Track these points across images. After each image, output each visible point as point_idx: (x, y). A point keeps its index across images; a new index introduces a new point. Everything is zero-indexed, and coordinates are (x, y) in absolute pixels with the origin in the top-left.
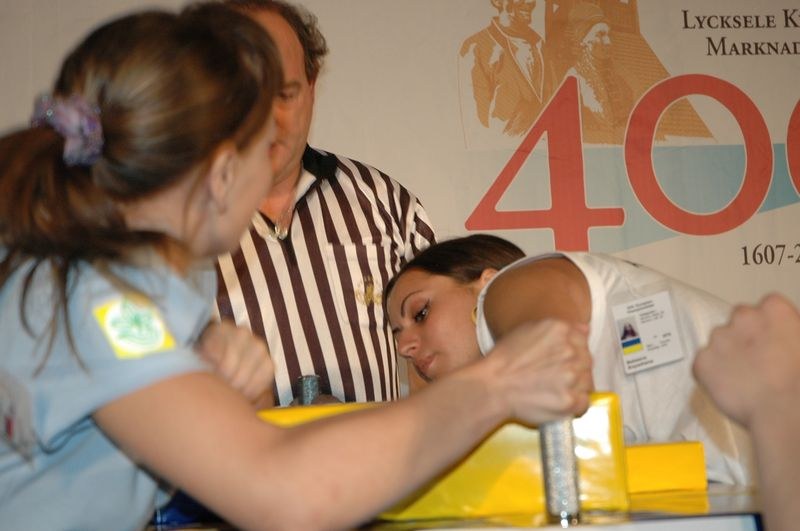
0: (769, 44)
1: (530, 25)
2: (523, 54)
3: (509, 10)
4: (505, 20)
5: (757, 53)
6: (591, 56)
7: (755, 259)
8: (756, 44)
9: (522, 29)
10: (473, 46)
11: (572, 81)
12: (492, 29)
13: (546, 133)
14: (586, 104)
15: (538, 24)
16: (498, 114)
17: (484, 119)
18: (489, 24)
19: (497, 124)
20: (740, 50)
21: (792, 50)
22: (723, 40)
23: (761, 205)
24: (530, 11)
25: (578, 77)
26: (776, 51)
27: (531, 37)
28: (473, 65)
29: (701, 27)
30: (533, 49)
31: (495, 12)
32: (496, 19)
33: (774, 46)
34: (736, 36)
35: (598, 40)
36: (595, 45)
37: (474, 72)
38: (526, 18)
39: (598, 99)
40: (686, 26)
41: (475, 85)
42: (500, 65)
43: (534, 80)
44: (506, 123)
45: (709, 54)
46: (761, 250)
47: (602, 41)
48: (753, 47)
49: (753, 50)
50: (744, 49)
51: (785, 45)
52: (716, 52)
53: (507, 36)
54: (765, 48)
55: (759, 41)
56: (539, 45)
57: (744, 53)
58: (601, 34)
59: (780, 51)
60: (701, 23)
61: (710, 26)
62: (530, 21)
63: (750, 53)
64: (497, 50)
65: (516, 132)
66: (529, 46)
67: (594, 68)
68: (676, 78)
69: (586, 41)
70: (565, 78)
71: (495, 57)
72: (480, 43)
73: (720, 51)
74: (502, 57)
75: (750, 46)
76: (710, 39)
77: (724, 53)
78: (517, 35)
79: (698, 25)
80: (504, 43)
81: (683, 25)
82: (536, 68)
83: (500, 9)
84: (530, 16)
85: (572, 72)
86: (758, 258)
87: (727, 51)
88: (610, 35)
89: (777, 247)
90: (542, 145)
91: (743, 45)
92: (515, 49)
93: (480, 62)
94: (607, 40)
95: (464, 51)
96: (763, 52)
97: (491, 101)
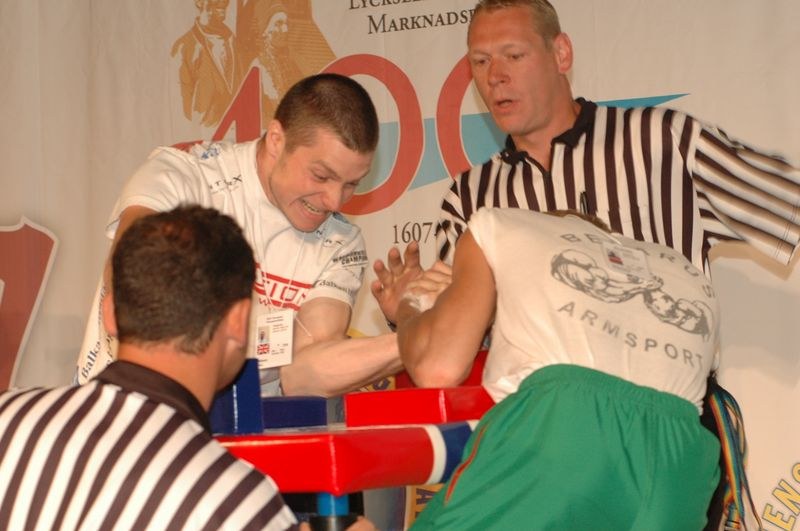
0: (425, 17)
1: (224, 22)
3: (208, 10)
5: (413, 28)
6: (270, 46)
7: (403, 238)
8: (413, 18)
9: (217, 26)
10: (181, 46)
11: (255, 72)
12: (195, 29)
13: (233, 124)
14: (266, 93)
15: (231, 20)
16: (198, 108)
17: (188, 114)
18: (193, 24)
19: (198, 116)
20: (399, 27)
21: (446, 22)
22: (383, 17)
23: (411, 184)
24: (224, 8)
25: (260, 66)
26: (431, 23)
27: (224, 32)
28: (181, 64)
29: (364, 6)
30: (226, 45)
32: (198, 19)
33: (429, 18)
34: (395, 12)
35: (277, 29)
36: (275, 34)
37: (181, 71)
38: (222, 15)
39: (275, 86)
40: (352, 8)
41: (183, 83)
42: (199, 62)
43: (226, 72)
44: (202, 115)
45: (371, 33)
46: (409, 229)
47: (281, 30)
48: (410, 21)
49: (410, 25)
50: (402, 24)
51: (440, 16)
52: (376, 29)
53: (205, 34)
54: (421, 22)
55: (416, 15)
56: (231, 40)
57: (402, 29)
58: (280, 23)
59: (434, 24)
60: (364, 2)
61: (373, 5)
62: (224, 18)
63: (407, 28)
65: (211, 124)
66: (222, 41)
67: (273, 57)
68: (342, 60)
69: (267, 31)
70: (250, 69)
71: (196, 56)
73: (381, 29)
74: (201, 54)
75: (406, 20)
76: (371, 18)
77: (384, 31)
78: (216, 33)
79: (362, 5)
80: (202, 40)
81: (349, 6)
82: (228, 62)
83: (201, 9)
84: (224, 13)
85: (255, 63)
86: (406, 235)
87: (387, 29)
88: (288, 23)
89: (425, 224)
90: (231, 133)
91: (401, 20)
92: (211, 46)
93: (186, 61)
94: (285, 28)
95: (174, 51)
96: (419, 27)
97: (192, 94)
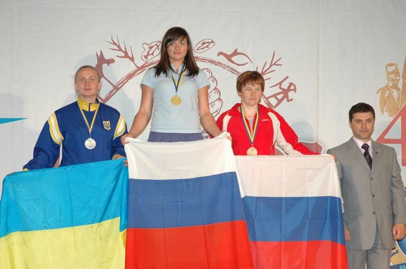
2: (395, 94)
3: (392, 81)
4: (390, 84)
9: (395, 86)
10: (380, 92)
12: (386, 86)
13: (400, 117)
15: (400, 85)
16: (387, 111)
19: (386, 114)
27: (398, 89)
28: (380, 96)
30: (398, 93)
31: (388, 82)
32: (388, 84)
41: (380, 102)
42: (388, 97)
43: (398, 101)
56: (400, 92)
62: (398, 85)
64: (388, 92)
65: (392, 116)
66: (397, 92)
71: (387, 95)
72: (382, 90)
74: (389, 95)
78: (393, 88)
80: (390, 90)
82: (399, 98)
83: (389, 81)
84: (398, 83)
90: (399, 120)
92: (393, 92)
93: (382, 96)
95: (377, 93)
97: (385, 107)
